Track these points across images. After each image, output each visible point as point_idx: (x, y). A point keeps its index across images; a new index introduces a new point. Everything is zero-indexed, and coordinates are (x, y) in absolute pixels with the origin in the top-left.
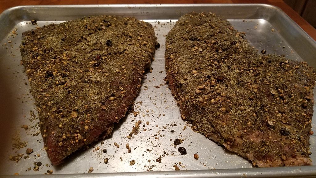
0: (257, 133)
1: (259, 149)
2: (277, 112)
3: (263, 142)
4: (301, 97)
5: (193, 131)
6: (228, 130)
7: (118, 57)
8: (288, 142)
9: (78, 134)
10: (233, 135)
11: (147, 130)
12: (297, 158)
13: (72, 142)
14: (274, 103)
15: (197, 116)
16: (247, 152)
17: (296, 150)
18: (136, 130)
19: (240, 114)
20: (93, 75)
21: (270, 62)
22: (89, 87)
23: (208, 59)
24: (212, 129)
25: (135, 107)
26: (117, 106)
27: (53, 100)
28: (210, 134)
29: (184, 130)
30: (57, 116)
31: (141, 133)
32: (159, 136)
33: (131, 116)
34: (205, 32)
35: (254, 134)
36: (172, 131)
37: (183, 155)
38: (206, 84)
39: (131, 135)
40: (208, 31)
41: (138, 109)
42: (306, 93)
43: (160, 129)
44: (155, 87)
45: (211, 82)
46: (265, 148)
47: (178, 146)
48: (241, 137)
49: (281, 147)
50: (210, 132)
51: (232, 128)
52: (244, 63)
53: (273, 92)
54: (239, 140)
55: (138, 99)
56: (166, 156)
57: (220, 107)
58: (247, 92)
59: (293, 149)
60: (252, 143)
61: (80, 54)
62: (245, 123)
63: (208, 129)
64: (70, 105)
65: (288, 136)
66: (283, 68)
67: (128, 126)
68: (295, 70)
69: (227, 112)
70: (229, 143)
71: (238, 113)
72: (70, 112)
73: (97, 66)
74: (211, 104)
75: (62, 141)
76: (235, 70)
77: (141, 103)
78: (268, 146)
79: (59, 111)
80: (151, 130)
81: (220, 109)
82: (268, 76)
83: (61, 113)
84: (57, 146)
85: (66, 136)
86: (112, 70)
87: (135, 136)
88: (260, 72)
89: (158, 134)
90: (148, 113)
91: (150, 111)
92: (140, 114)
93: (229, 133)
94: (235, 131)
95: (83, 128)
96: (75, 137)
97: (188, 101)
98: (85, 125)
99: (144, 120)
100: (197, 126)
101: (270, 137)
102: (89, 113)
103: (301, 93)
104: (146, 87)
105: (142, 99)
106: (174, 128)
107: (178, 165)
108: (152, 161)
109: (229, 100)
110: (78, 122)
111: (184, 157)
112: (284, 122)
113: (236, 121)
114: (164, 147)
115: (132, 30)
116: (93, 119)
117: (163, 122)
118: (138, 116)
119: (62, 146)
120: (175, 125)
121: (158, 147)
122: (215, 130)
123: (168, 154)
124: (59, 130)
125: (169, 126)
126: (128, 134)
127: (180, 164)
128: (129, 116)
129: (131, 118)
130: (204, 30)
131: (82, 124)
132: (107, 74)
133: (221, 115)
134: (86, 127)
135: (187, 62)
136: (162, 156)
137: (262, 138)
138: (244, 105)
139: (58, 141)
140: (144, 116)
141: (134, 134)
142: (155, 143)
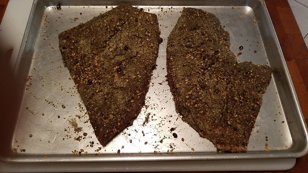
0: (220, 128)
1: (219, 139)
2: (235, 113)
3: (222, 135)
4: (254, 102)
5: (182, 121)
6: (203, 125)
7: (133, 61)
8: (236, 136)
9: (115, 129)
10: (205, 129)
11: (154, 120)
12: (239, 147)
13: (112, 134)
14: (235, 106)
15: (186, 113)
16: (212, 138)
17: (240, 141)
18: (147, 120)
19: (212, 115)
20: (118, 81)
21: (239, 71)
22: (117, 93)
23: (197, 67)
24: (194, 123)
25: (146, 102)
26: (136, 106)
27: (97, 106)
28: (192, 125)
29: (177, 120)
30: (102, 118)
31: (151, 123)
32: (161, 125)
33: (144, 109)
34: (197, 39)
35: (218, 129)
36: (170, 121)
37: (175, 138)
38: (193, 90)
39: (144, 123)
40: (199, 39)
41: (148, 102)
42: (257, 99)
43: (162, 119)
44: (159, 83)
45: (197, 89)
46: (223, 138)
47: (173, 132)
48: (210, 131)
49: (232, 139)
50: (193, 124)
51: (206, 125)
52: (222, 72)
53: (236, 98)
54: (208, 132)
55: (148, 95)
56: (165, 138)
57: (200, 111)
58: (219, 98)
59: (239, 140)
60: (216, 134)
61: (107, 61)
62: (214, 122)
63: (192, 122)
64: (108, 109)
65: (238, 132)
66: (248, 76)
67: (142, 116)
68: (256, 78)
69: (204, 114)
70: (203, 132)
71: (211, 114)
72: (109, 115)
73: (120, 71)
74: (195, 108)
75: (107, 134)
76: (214, 79)
77: (150, 98)
78: (225, 137)
79: (102, 115)
80: (156, 120)
81: (200, 112)
82: (236, 83)
83: (104, 116)
84: (104, 137)
85: (109, 131)
86: (130, 76)
87: (147, 124)
88: (231, 80)
89: (160, 123)
90: (154, 107)
91: (156, 104)
92: (149, 107)
93: (204, 127)
94: (207, 127)
95: (117, 124)
96: (113, 130)
97: (181, 102)
98: (118, 123)
99: (153, 112)
100: (185, 119)
101: (227, 132)
102: (120, 114)
103: (254, 99)
104: (153, 84)
105: (150, 95)
106: (171, 119)
107: (172, 145)
108: (157, 142)
109: (206, 106)
110: (114, 121)
111: (176, 139)
112: (238, 122)
113: (208, 121)
114: (164, 133)
115: (141, 30)
116: (122, 119)
117: (163, 114)
118: (148, 108)
119: (107, 137)
120: (171, 116)
121: (160, 133)
122: (195, 123)
123: (166, 138)
124: (104, 128)
125: (168, 117)
126: (142, 123)
127: (173, 144)
128: (143, 109)
129: (144, 110)
130: (197, 38)
131: (117, 122)
132: (127, 81)
133: (200, 116)
134: (119, 124)
135: (182, 69)
136: (163, 139)
137: (222, 132)
138: (216, 108)
139: (104, 135)
140: (152, 109)
141: (146, 123)
142: (159, 129)
